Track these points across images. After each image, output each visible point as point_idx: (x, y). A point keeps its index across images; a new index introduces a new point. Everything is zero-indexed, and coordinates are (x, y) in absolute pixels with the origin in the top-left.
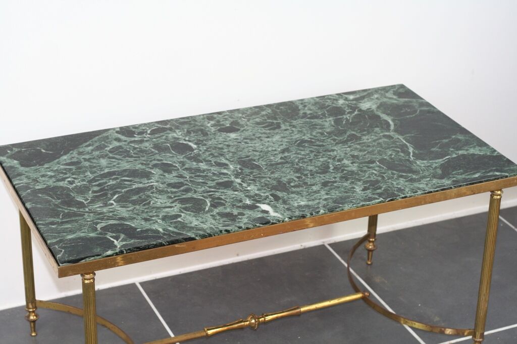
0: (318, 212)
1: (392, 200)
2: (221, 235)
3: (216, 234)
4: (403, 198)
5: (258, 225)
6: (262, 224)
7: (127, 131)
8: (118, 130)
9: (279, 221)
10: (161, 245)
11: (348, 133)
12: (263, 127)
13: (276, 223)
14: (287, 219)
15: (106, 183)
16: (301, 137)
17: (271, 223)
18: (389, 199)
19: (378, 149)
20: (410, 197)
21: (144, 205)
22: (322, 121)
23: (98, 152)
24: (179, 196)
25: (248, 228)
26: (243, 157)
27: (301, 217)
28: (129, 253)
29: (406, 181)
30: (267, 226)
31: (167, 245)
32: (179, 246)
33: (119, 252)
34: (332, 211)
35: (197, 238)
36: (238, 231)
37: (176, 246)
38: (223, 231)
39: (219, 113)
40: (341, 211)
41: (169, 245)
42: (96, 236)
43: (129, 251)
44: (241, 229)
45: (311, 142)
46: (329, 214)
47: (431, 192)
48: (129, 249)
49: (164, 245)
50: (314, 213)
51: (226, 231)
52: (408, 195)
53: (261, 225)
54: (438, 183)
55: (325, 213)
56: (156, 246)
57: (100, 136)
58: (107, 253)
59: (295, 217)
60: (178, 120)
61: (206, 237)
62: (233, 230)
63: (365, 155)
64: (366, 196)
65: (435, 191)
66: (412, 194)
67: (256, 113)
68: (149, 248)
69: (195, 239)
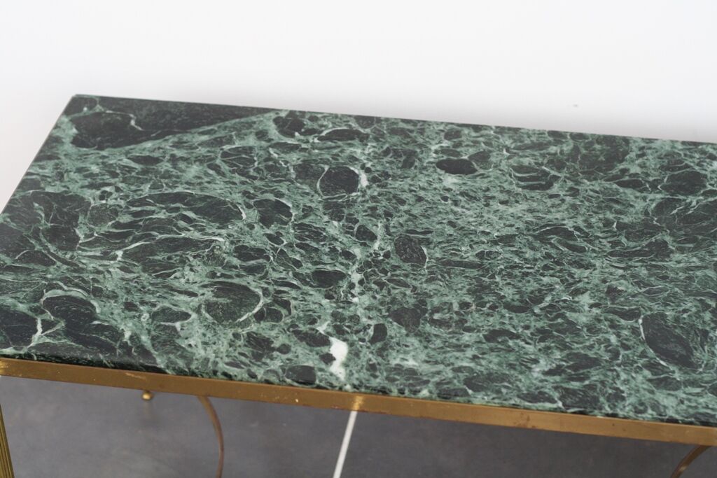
0: (416, 392)
1: (581, 413)
2: (214, 379)
3: (204, 375)
4: (608, 415)
5: (289, 381)
6: (298, 382)
7: (292, 122)
8: (283, 115)
9: (332, 386)
10: (100, 364)
11: (659, 237)
12: (520, 179)
13: (327, 389)
14: (348, 387)
15: (153, 212)
16: (564, 219)
17: (315, 386)
18: (576, 410)
19: (676, 289)
20: (625, 418)
21: (157, 277)
22: (637, 197)
23: (206, 150)
24: (230, 277)
25: (268, 382)
26: (418, 230)
27: (379, 391)
28: (42, 361)
29: (650, 380)
30: (307, 388)
31: (112, 368)
32: (133, 376)
33: (25, 355)
34: (446, 398)
35: (167, 371)
36: (248, 381)
37: (128, 373)
38: (219, 374)
39: (477, 128)
40: (465, 402)
41: (115, 368)
42: (26, 311)
43: (42, 359)
44: (254, 380)
45: (570, 235)
46: (439, 401)
47: (676, 421)
48: (43, 356)
49: (105, 366)
50: (407, 392)
51: (225, 374)
52: (621, 413)
53: (295, 384)
54: (707, 407)
55: (431, 398)
56: (90, 363)
57: (243, 120)
58: (4, 350)
59: (367, 388)
60: (396, 123)
61: (186, 375)
62: (239, 377)
63: (634, 296)
64: (537, 388)
65: (684, 423)
66: (631, 414)
67: (540, 146)
68: (77, 364)
69: (165, 373)
